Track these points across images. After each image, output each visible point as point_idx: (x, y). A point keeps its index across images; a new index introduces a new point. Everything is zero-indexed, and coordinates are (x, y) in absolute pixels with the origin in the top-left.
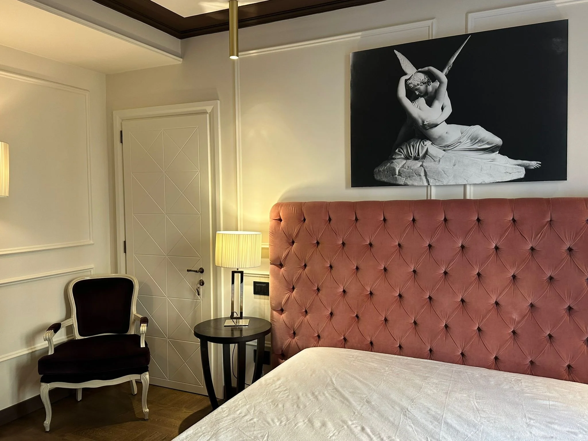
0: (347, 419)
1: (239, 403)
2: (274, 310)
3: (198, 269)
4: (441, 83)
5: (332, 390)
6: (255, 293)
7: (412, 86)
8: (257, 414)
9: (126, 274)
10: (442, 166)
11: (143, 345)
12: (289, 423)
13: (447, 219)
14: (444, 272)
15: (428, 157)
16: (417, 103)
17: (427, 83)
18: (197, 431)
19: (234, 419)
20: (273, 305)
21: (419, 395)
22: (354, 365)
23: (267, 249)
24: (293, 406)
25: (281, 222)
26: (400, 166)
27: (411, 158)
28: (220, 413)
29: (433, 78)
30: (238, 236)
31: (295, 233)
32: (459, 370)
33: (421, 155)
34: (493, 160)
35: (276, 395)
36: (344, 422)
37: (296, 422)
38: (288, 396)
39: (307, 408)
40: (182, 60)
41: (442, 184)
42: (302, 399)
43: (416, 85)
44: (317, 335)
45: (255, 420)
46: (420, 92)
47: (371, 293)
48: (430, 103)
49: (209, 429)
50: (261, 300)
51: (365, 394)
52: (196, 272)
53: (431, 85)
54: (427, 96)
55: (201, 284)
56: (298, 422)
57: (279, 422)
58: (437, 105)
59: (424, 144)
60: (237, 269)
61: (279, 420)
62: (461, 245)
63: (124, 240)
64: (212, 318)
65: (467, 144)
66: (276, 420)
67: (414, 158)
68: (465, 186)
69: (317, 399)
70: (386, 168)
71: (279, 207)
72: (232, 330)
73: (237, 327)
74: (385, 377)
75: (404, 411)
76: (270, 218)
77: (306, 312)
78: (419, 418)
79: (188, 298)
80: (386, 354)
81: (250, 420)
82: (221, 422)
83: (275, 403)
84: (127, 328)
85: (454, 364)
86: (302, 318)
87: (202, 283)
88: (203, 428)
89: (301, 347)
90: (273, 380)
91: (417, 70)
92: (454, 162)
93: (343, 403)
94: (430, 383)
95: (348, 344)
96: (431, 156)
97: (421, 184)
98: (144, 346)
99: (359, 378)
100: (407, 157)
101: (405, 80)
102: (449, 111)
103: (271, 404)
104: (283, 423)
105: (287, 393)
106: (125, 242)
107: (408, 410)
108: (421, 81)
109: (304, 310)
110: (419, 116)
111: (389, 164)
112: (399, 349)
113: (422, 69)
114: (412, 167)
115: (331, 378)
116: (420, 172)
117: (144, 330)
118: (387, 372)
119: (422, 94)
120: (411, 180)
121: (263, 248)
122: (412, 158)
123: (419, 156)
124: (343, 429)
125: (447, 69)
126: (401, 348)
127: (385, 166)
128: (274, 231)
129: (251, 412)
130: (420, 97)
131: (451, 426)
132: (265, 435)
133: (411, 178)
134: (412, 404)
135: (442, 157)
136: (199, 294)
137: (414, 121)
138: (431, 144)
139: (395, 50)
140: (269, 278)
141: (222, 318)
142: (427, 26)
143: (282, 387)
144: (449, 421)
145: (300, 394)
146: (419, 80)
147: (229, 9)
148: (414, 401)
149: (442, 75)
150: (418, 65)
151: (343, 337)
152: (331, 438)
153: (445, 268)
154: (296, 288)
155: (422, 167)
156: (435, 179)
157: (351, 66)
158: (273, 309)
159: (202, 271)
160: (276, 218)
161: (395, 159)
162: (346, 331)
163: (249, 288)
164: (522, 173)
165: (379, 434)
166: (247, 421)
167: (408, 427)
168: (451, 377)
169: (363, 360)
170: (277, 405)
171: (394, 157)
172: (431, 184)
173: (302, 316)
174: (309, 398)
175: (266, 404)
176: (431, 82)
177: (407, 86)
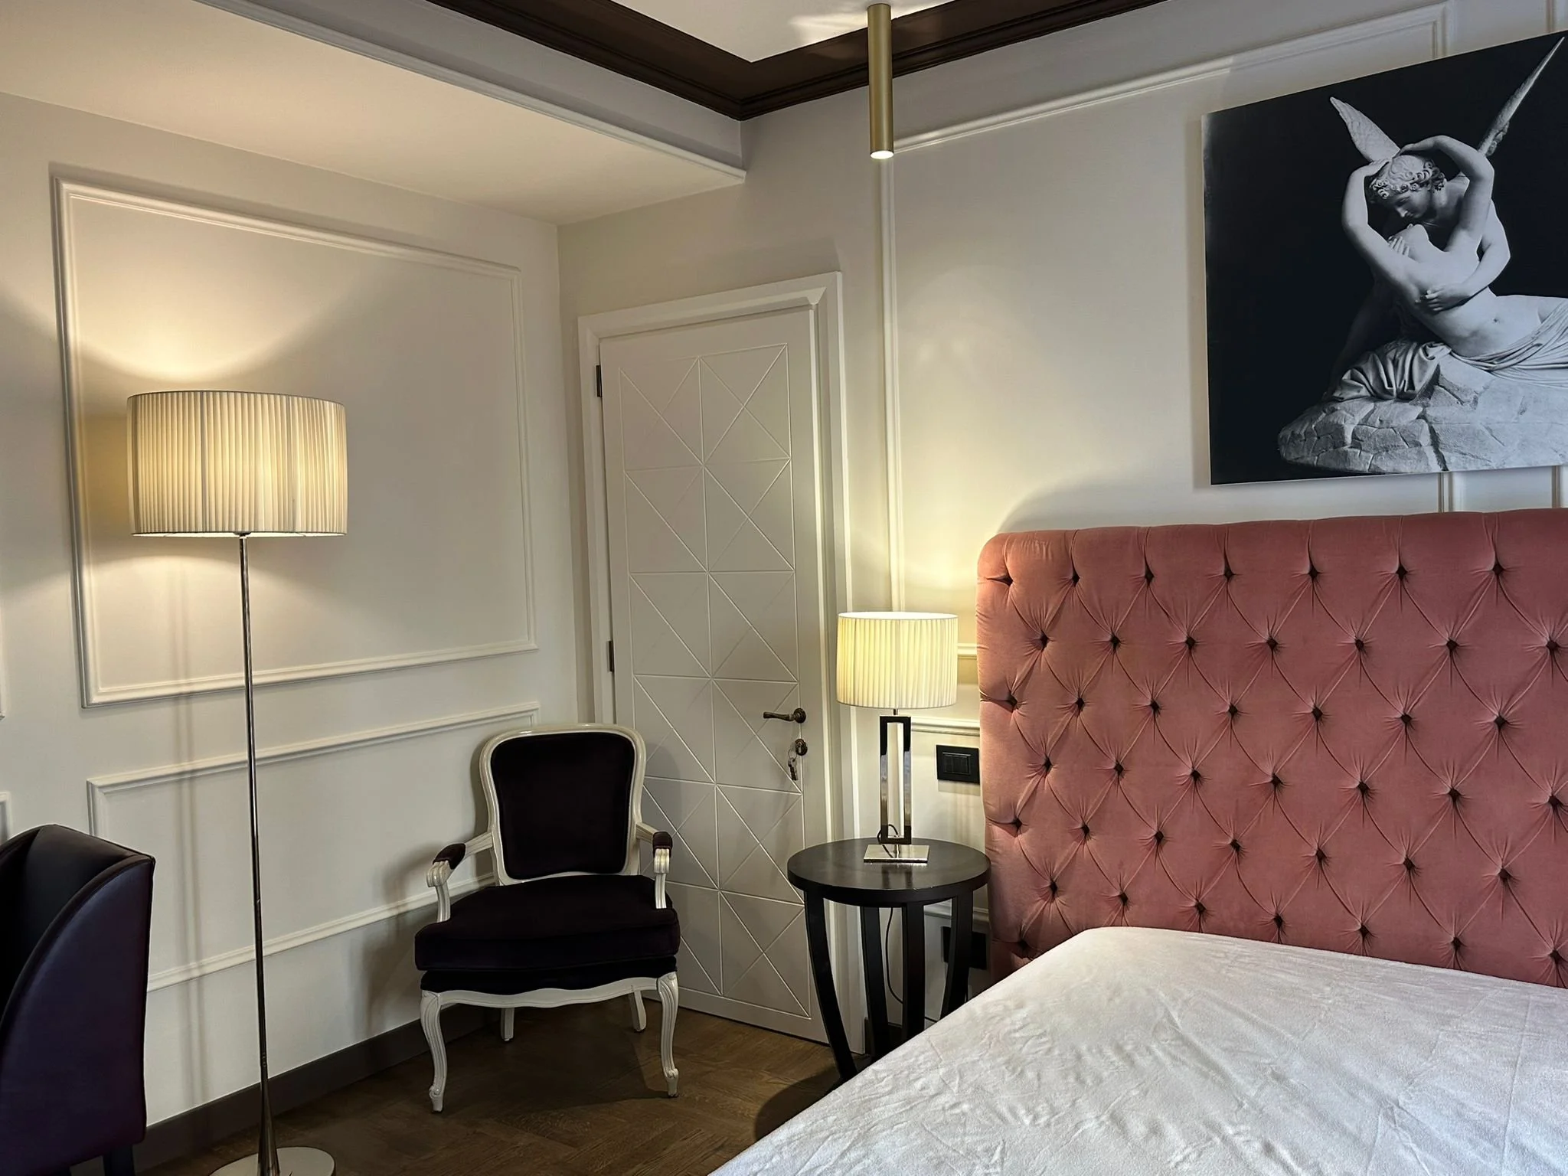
0: (1221, 1120)
1: (917, 1060)
2: (996, 823)
3: (790, 713)
4: (1474, 178)
5: (1172, 1040)
6: (943, 775)
7: (1388, 194)
8: (969, 1091)
9: (615, 722)
10: (1484, 415)
11: (661, 903)
12: (1058, 1122)
13: (1504, 568)
14: (1495, 721)
15: (1440, 392)
16: (1404, 242)
17: (1433, 184)
18: (815, 1125)
19: (908, 1101)
20: (993, 809)
21: (1429, 1065)
22: (1230, 978)
23: (973, 658)
24: (1065, 1077)
25: (1009, 585)
26: (1358, 419)
27: (1387, 396)
28: (872, 1082)
29: (1448, 166)
30: (896, 623)
31: (1050, 615)
32: (1547, 1000)
33: (1418, 387)
35: (1018, 1046)
36: (1214, 1127)
37: (1077, 1120)
38: (1050, 1050)
39: (1104, 1083)
40: (743, 173)
41: (1485, 468)
42: (1088, 1059)
43: (1399, 190)
44: (1118, 894)
45: (965, 1107)
46: (1413, 209)
47: (1276, 782)
48: (1442, 238)
49: (845, 1123)
50: (959, 796)
51: (1268, 1056)
52: (787, 718)
53: (1443, 186)
54: (1432, 220)
55: (800, 751)
56: (1083, 1118)
57: (1031, 1117)
58: (1465, 242)
59: (1427, 355)
60: (895, 710)
61: (1029, 1111)
62: (1549, 643)
63: (609, 640)
64: (830, 840)
65: (1561, 351)
66: (1022, 1112)
67: (1398, 397)
68: (1556, 470)
69: (1132, 1063)
70: (1313, 426)
71: (1003, 544)
72: (885, 872)
73: (898, 864)
74: (1323, 1013)
75: (1388, 1108)
76: (979, 575)
77: (1086, 830)
78: (1433, 1128)
79: (766, 787)
80: (1323, 951)
81: (953, 1107)
82: (875, 1108)
83: (1015, 1066)
84: (620, 860)
85: (1530, 985)
86: (1073, 846)
87: (802, 749)
88: (831, 1119)
89: (1072, 924)
90: (1006, 1009)
91: (1401, 148)
92: (1521, 404)
93: (1206, 1076)
94: (1459, 1035)
95: (1212, 920)
96: (1451, 388)
97: (1421, 468)
98: (664, 906)
99: (1248, 1012)
100: (1378, 395)
101: (1366, 178)
102: (1500, 256)
103: (1004, 1067)
104: (1042, 1121)
105: (1044, 1043)
106: (611, 644)
107: (1398, 1105)
108: (1414, 179)
109: (1080, 826)
110: (1411, 278)
111: (1324, 414)
112: (1361, 939)
113: (1417, 145)
114: (1394, 422)
115: (1166, 1009)
116: (1417, 435)
117: (663, 864)
118: (1329, 999)
119: (1417, 216)
120: (1391, 458)
121: (960, 658)
122: (1392, 395)
123: (1414, 389)
124: (1211, 1146)
125: (1494, 140)
126: (1368, 935)
127: (1312, 421)
128: (990, 609)
129: (954, 1087)
130: (1411, 225)
131: (1534, 1156)
132: (996, 1147)
133: (1390, 452)
134: (1411, 1087)
135: (1484, 388)
136: (794, 778)
137: (1393, 291)
138: (1450, 354)
139: (1333, 100)
140: (979, 736)
141: (854, 840)
142: (1426, 24)
143: (1031, 1026)
144: (1527, 1141)
145: (1084, 1048)
146: (1408, 175)
147: (867, 28)
148: (1416, 1081)
149: (1479, 159)
150: (1401, 134)
151: (1195, 901)
152: (1179, 1168)
153: (1498, 708)
154: (1055, 764)
155: (1424, 421)
156: (1463, 454)
157: (1205, 151)
158: (993, 819)
159: (800, 717)
160: (995, 574)
161: (1342, 400)
162: (1203, 883)
163: (925, 764)
165: (1316, 1164)
166: (943, 1109)
167: (1401, 1152)
168: (1525, 1021)
169: (1257, 965)
170: (1022, 1072)
171: (1337, 394)
172: (1450, 469)
173: (1075, 842)
174: (1109, 1057)
175: (992, 1068)
176: (1445, 180)
177: (1371, 195)
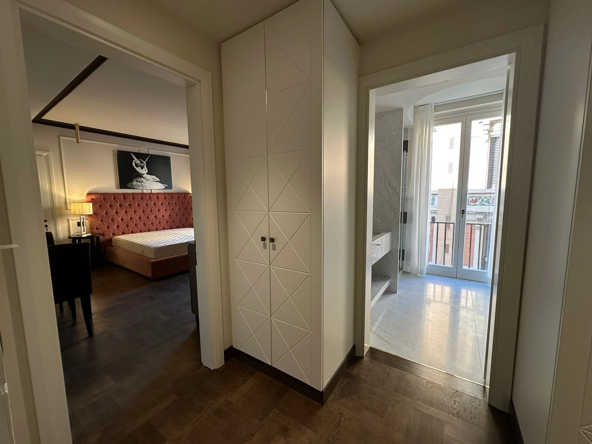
4: (144, 164)
6: (78, 226)
7: (137, 163)
10: (146, 184)
13: (149, 197)
14: (150, 210)
17: (141, 164)
25: (93, 199)
29: (142, 163)
33: (141, 181)
34: (158, 184)
46: (139, 165)
47: (131, 218)
54: (141, 167)
58: (143, 169)
59: (141, 179)
65: (152, 180)
67: (139, 182)
68: (151, 190)
71: (92, 194)
87: (46, 226)
100: (137, 182)
101: (134, 161)
102: (147, 171)
108: (139, 163)
109: (106, 227)
113: (139, 160)
130: (139, 167)
137: (138, 172)
138: (143, 179)
139: (131, 153)
142: (138, 149)
149: (145, 162)
150: (138, 158)
157: (117, 154)
159: (46, 221)
160: (90, 198)
164: (164, 187)
171: (133, 181)
177: (135, 163)
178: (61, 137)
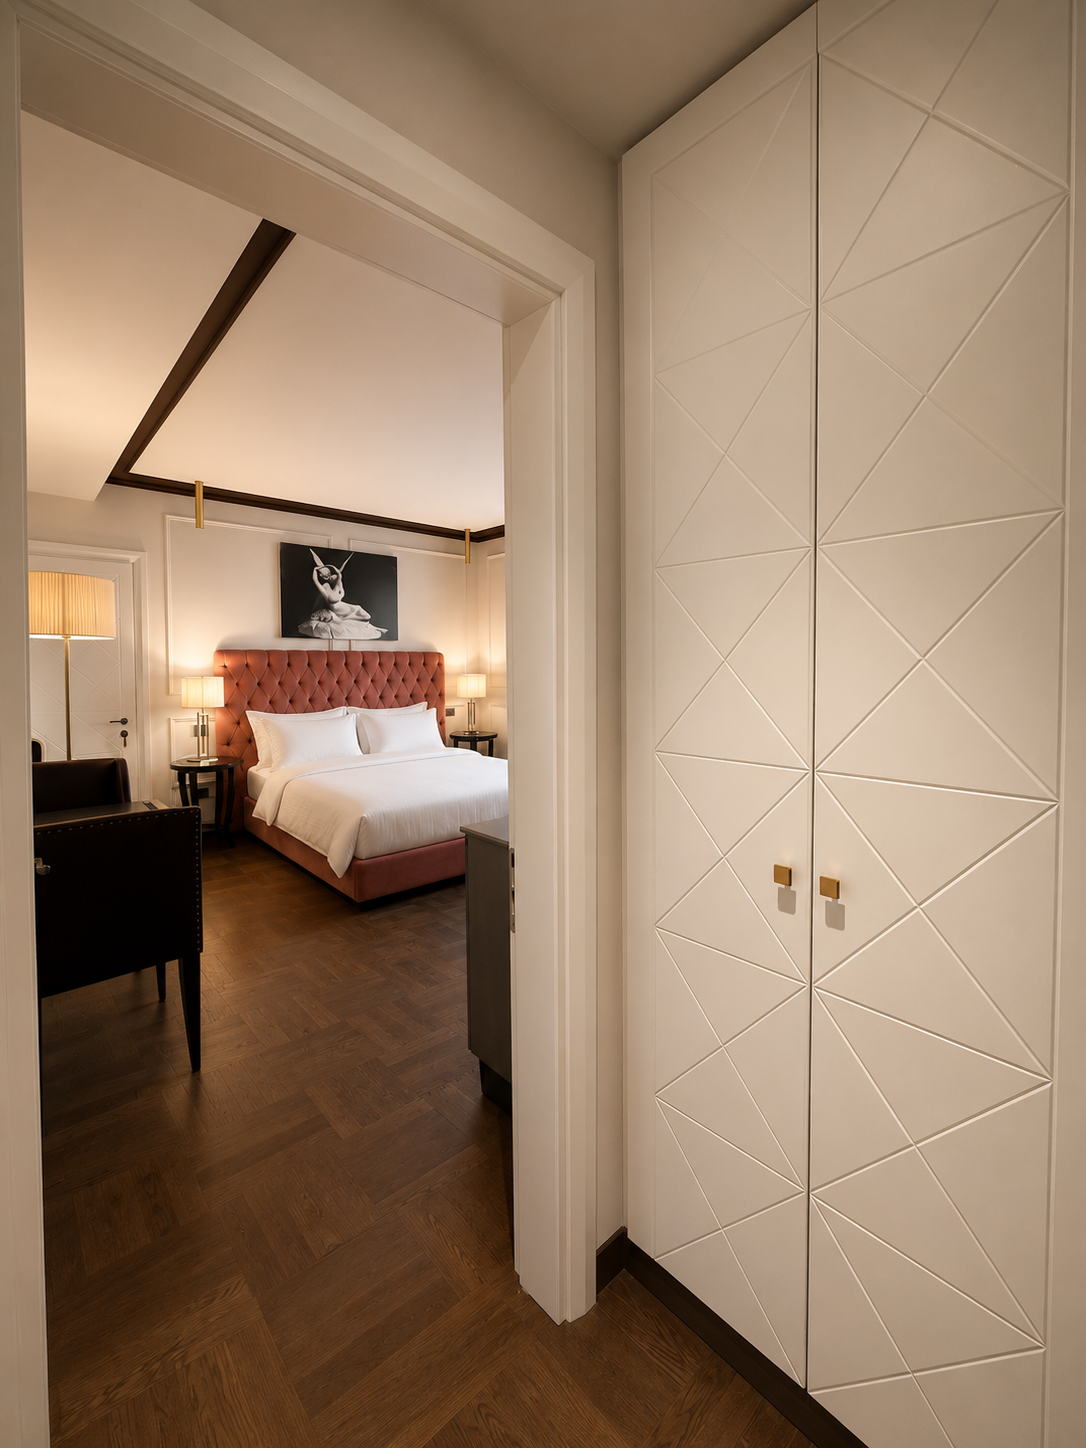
2: (222, 745)
3: (119, 720)
4: (338, 576)
7: (321, 574)
10: (340, 628)
16: (325, 586)
17: (330, 575)
25: (226, 668)
29: (333, 572)
33: (328, 619)
34: (366, 626)
40: (94, 499)
43: (324, 574)
46: (326, 579)
48: (333, 587)
53: (332, 576)
54: (330, 583)
58: (336, 588)
59: (329, 613)
65: (353, 615)
71: (222, 653)
87: (124, 734)
101: (317, 569)
102: (343, 594)
108: (327, 573)
109: (248, 740)
110: (326, 595)
113: (327, 566)
119: (327, 581)
122: (322, 620)
125: (342, 569)
130: (326, 583)
136: (125, 744)
137: (322, 597)
138: (333, 613)
139: (310, 549)
142: (327, 539)
146: (325, 571)
149: (339, 572)
150: (324, 562)
157: (279, 552)
159: (125, 721)
160: (221, 665)
164: (379, 635)
171: (311, 618)
176: (332, 574)
177: (318, 573)
178: (168, 516)
